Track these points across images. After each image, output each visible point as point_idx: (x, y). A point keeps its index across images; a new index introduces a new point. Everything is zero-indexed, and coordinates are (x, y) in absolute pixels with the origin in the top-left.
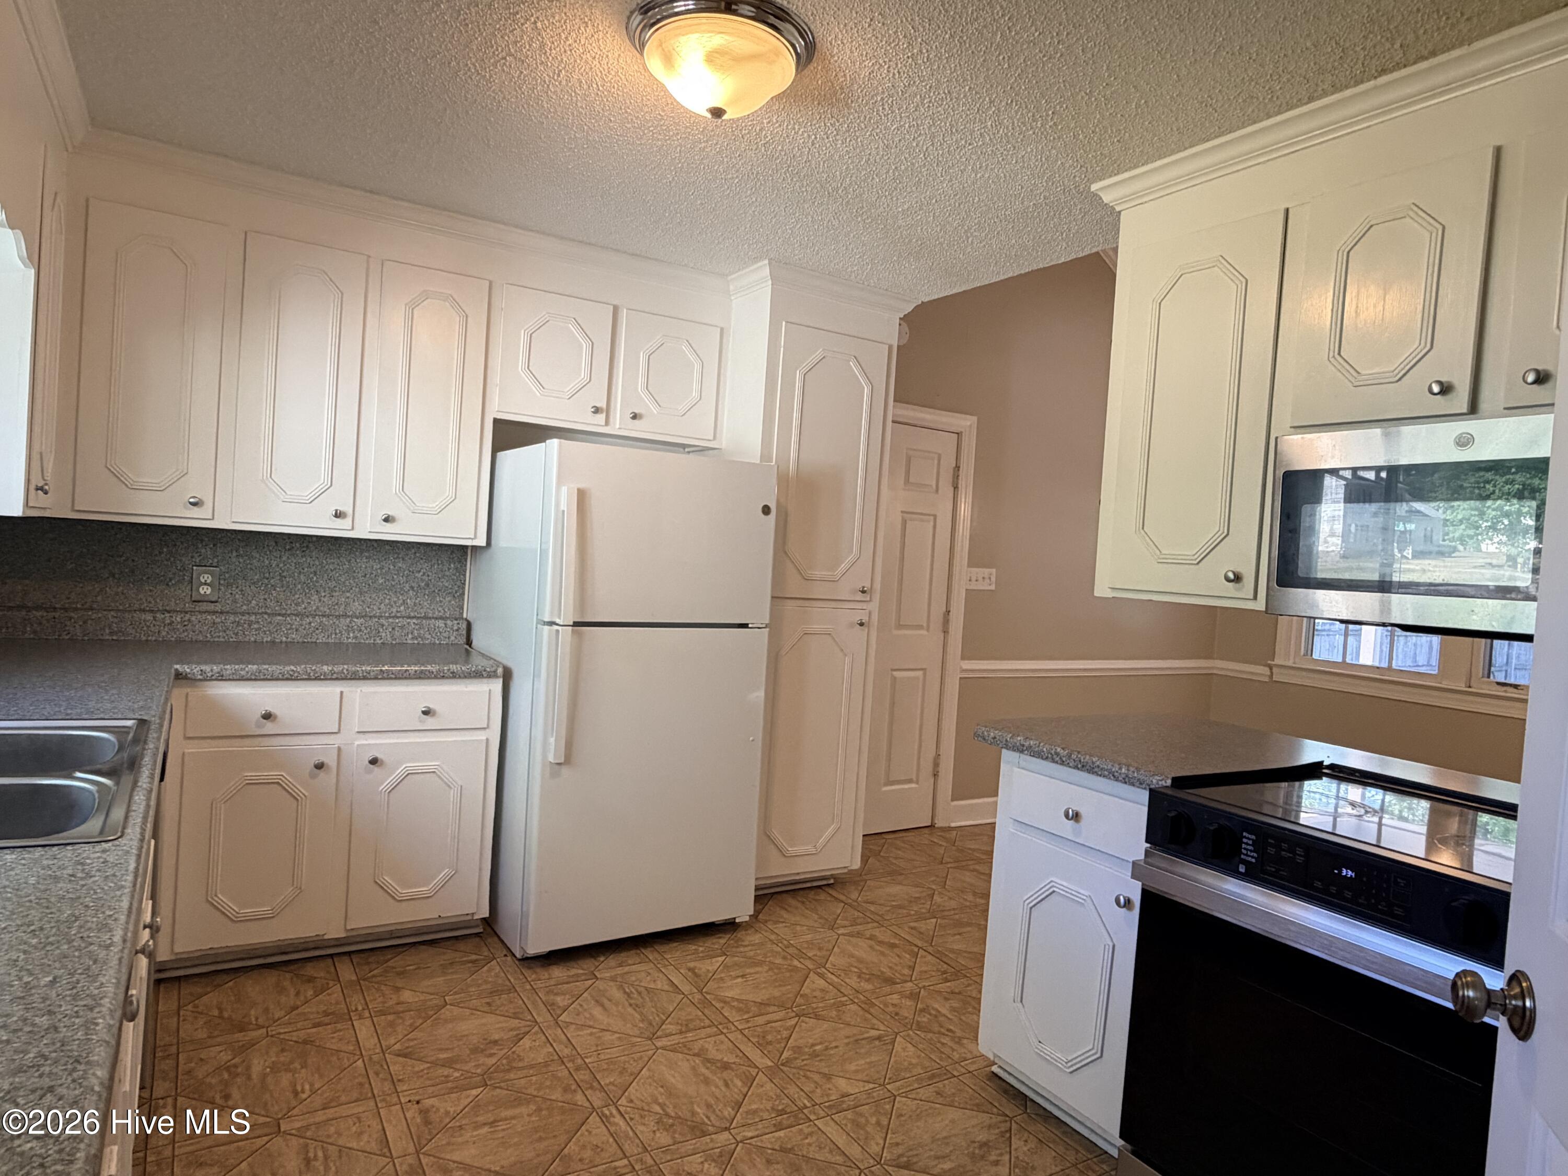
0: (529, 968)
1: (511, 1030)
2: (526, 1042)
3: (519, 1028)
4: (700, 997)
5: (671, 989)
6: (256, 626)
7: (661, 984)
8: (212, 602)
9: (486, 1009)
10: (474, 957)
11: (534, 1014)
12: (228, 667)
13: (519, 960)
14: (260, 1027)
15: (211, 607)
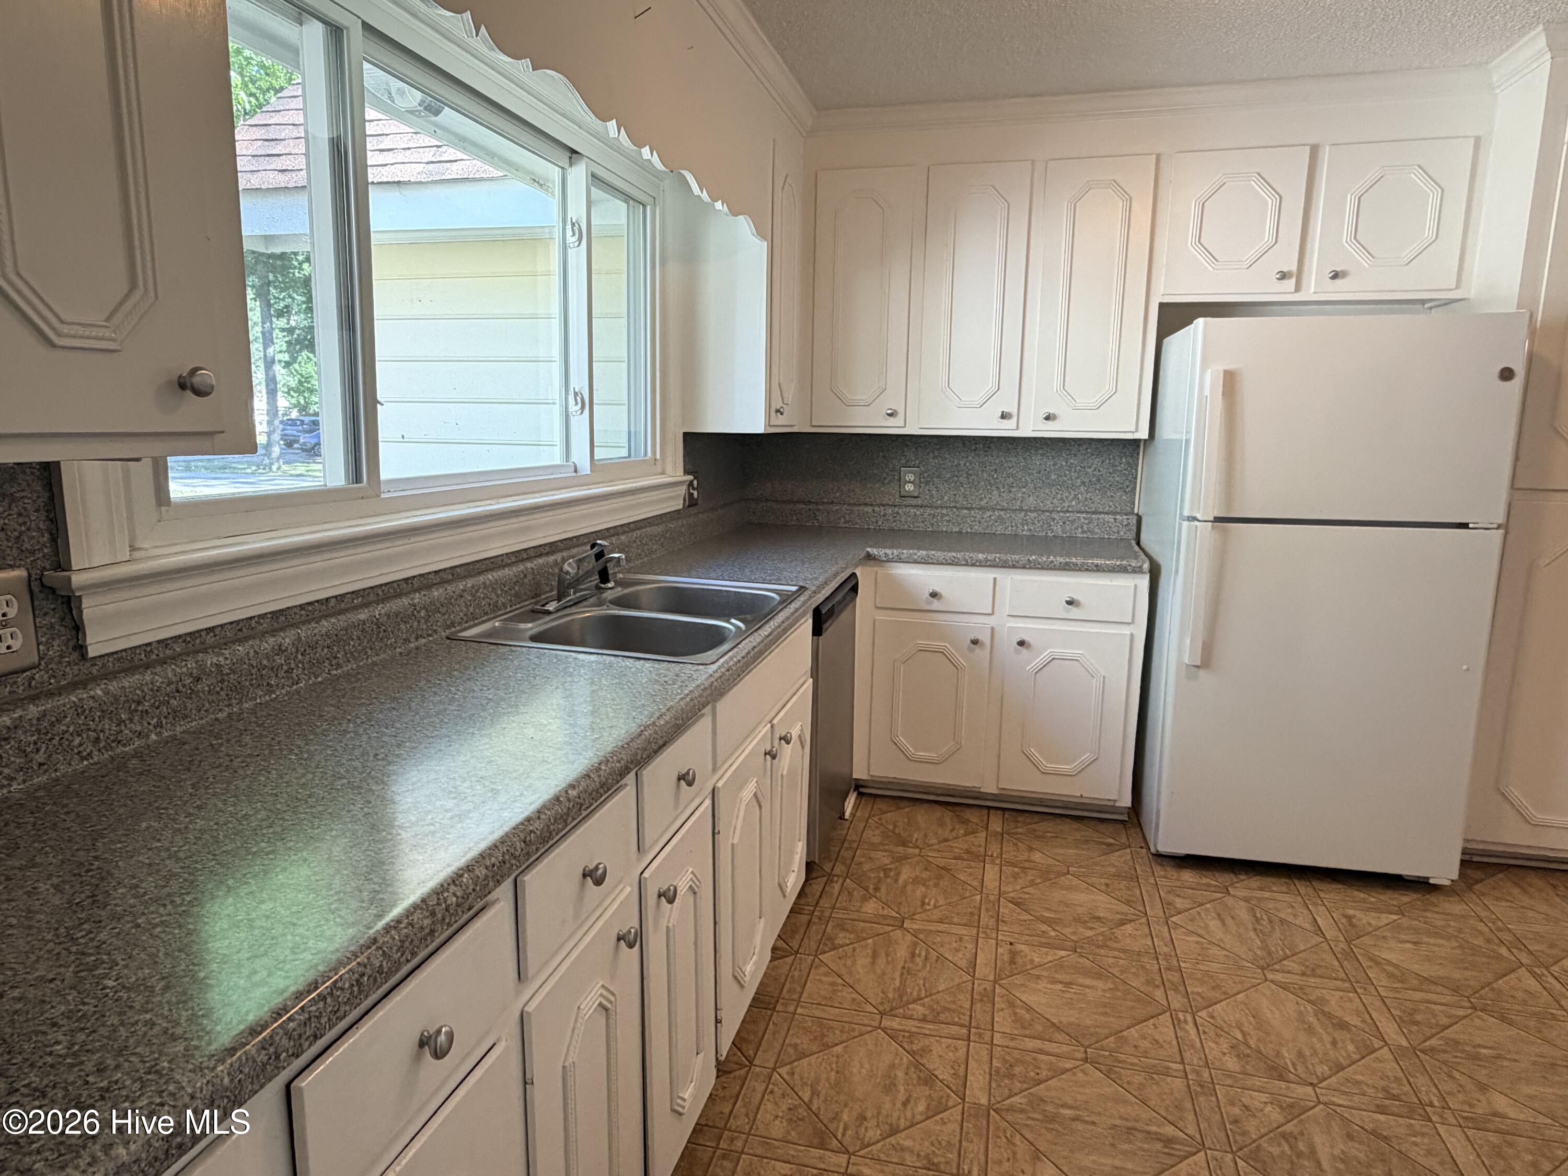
0: (1161, 865)
1: (1118, 913)
2: (1128, 928)
3: (1126, 914)
4: (1346, 947)
5: (1312, 929)
6: (947, 518)
7: (1303, 920)
8: (915, 497)
9: (1103, 888)
10: (1111, 841)
11: (1147, 908)
12: (905, 551)
13: (1153, 855)
14: (916, 847)
15: (914, 502)
